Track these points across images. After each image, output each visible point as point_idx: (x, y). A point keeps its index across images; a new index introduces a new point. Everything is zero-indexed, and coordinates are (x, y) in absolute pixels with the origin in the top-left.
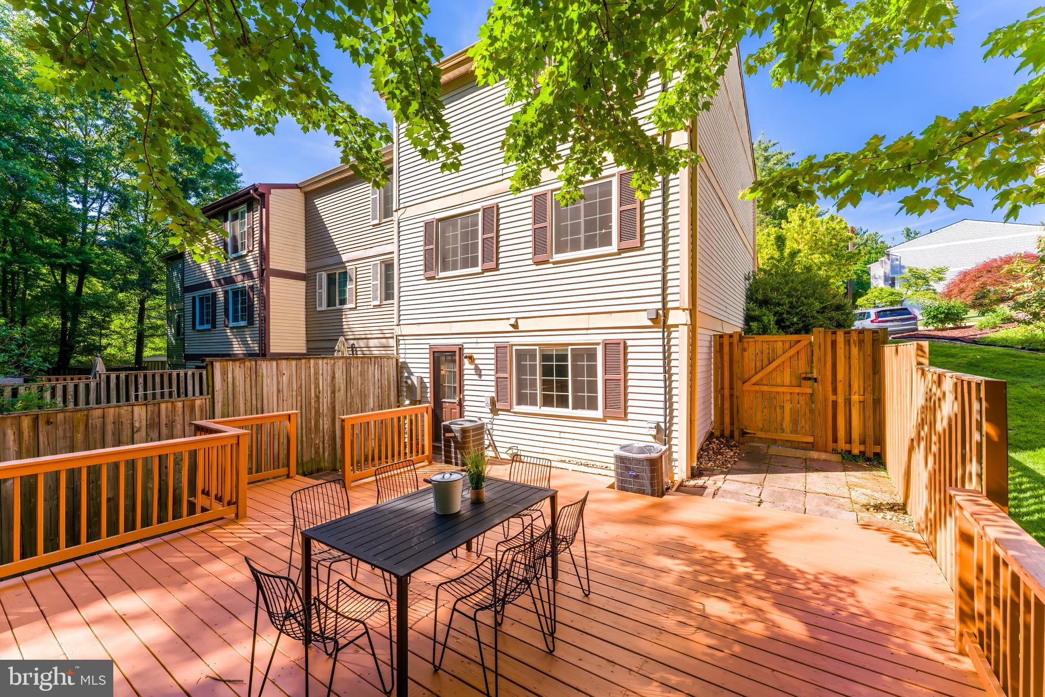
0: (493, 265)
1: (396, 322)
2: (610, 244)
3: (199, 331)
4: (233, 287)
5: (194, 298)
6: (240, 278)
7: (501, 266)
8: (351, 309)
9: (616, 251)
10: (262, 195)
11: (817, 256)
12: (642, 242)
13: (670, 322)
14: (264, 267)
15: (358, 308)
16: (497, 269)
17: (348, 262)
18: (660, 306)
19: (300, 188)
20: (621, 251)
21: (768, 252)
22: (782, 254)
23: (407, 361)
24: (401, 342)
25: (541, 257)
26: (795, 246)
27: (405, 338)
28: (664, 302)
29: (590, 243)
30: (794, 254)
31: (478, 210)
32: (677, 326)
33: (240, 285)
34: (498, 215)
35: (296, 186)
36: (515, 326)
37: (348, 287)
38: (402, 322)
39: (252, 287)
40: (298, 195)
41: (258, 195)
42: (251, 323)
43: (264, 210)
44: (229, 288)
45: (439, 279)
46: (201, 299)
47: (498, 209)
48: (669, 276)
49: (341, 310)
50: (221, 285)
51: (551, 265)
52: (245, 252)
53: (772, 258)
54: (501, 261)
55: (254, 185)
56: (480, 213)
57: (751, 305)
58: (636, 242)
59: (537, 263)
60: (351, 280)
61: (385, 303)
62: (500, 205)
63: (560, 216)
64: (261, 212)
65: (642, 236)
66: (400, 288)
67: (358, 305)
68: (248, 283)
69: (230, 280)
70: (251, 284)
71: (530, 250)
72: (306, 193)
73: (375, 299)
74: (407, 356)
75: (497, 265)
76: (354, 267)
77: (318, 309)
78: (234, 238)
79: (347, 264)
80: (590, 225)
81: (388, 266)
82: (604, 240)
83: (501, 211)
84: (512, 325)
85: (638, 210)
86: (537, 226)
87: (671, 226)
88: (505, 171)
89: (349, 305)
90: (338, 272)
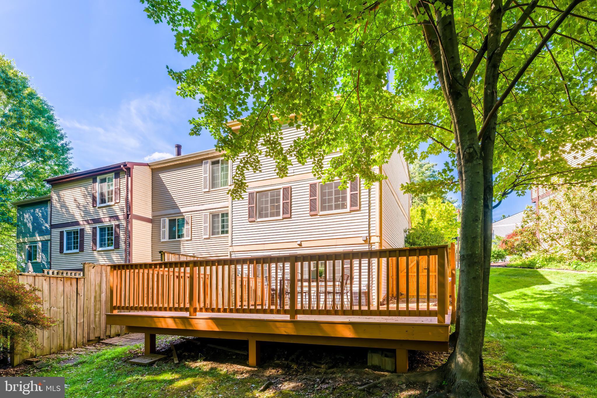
0: (289, 215)
1: (230, 244)
2: (346, 208)
3: (65, 254)
4: (100, 225)
5: (62, 233)
6: (107, 219)
7: (292, 216)
8: (187, 240)
9: (349, 211)
10: (129, 169)
11: (441, 223)
12: (360, 208)
13: (371, 242)
14: (129, 213)
15: (193, 240)
16: (290, 218)
17: (185, 212)
18: (367, 235)
19: (149, 166)
20: (351, 211)
21: (417, 219)
22: (424, 221)
24: (233, 255)
25: (313, 213)
26: (430, 217)
27: (236, 253)
28: (369, 233)
29: (337, 207)
30: (430, 221)
31: (281, 189)
32: (374, 243)
33: (106, 224)
34: (291, 192)
35: (147, 165)
36: (300, 245)
37: (185, 227)
38: (233, 245)
39: (118, 226)
40: (148, 170)
41: (126, 169)
42: (117, 247)
43: (130, 178)
44: (98, 225)
45: (258, 222)
46: (69, 233)
47: (291, 189)
48: (371, 223)
49: (179, 241)
50: (89, 224)
51: (318, 217)
52: (113, 203)
53: (419, 223)
54: (293, 214)
55: (125, 163)
56: (282, 191)
57: (407, 244)
58: (358, 208)
59: (311, 215)
60: (187, 223)
61: (212, 236)
62: (292, 187)
63: (323, 194)
64: (127, 179)
65: (360, 205)
66: (232, 226)
67: (193, 238)
68: (114, 223)
69: (98, 221)
70: (118, 223)
71: (308, 209)
72: (152, 169)
73: (205, 234)
75: (291, 215)
76: (189, 215)
77: (162, 240)
78: (102, 194)
79: (184, 214)
80: (337, 199)
81: (214, 216)
82: (344, 206)
83: (293, 190)
84: (298, 244)
85: (358, 194)
86: (312, 198)
87: (372, 202)
88: (295, 171)
89: (186, 238)
90: (177, 218)
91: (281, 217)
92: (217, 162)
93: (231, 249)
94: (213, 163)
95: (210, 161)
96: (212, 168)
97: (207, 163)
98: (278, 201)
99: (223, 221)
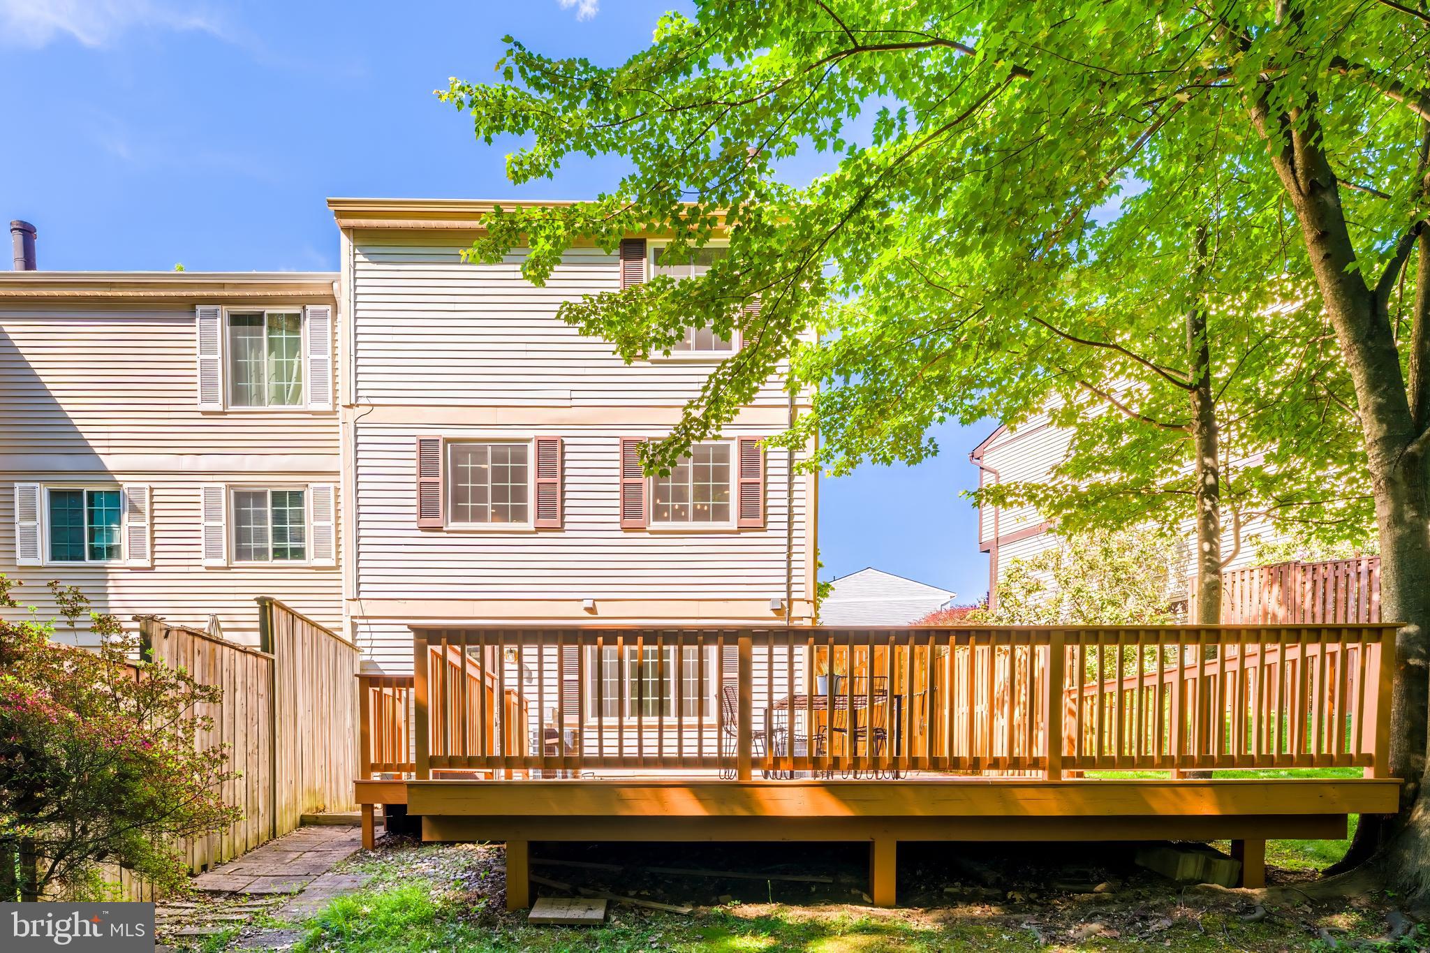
0: (556, 523)
1: (347, 594)
2: (728, 520)
8: (135, 569)
9: (735, 528)
12: (765, 523)
13: (793, 615)
15: (157, 569)
16: (561, 529)
17: (123, 472)
18: (784, 595)
20: (741, 529)
23: (375, 659)
24: (360, 628)
25: (630, 522)
27: (370, 621)
28: (789, 592)
29: (701, 514)
31: (529, 440)
32: (801, 620)
34: (563, 453)
36: (592, 610)
37: (124, 524)
38: (362, 595)
45: (448, 532)
47: (563, 446)
48: (794, 564)
49: (100, 570)
51: (647, 535)
54: (567, 519)
56: (531, 449)
58: (758, 522)
59: (625, 529)
60: (135, 510)
61: (237, 564)
62: (567, 441)
65: (765, 516)
67: (157, 562)
71: (617, 511)
73: (212, 555)
74: (375, 651)
75: (562, 523)
76: (146, 485)
77: (23, 561)
79: (118, 477)
80: (701, 492)
81: (244, 499)
82: (720, 513)
83: (567, 449)
84: (587, 609)
85: (761, 486)
86: (627, 480)
87: (796, 510)
88: (574, 394)
89: (125, 560)
90: (86, 489)
91: (530, 525)
92: (256, 320)
93: (355, 609)
94: (236, 320)
95: (224, 310)
96: (233, 334)
97: (214, 315)
98: (520, 474)
99: (279, 517)
